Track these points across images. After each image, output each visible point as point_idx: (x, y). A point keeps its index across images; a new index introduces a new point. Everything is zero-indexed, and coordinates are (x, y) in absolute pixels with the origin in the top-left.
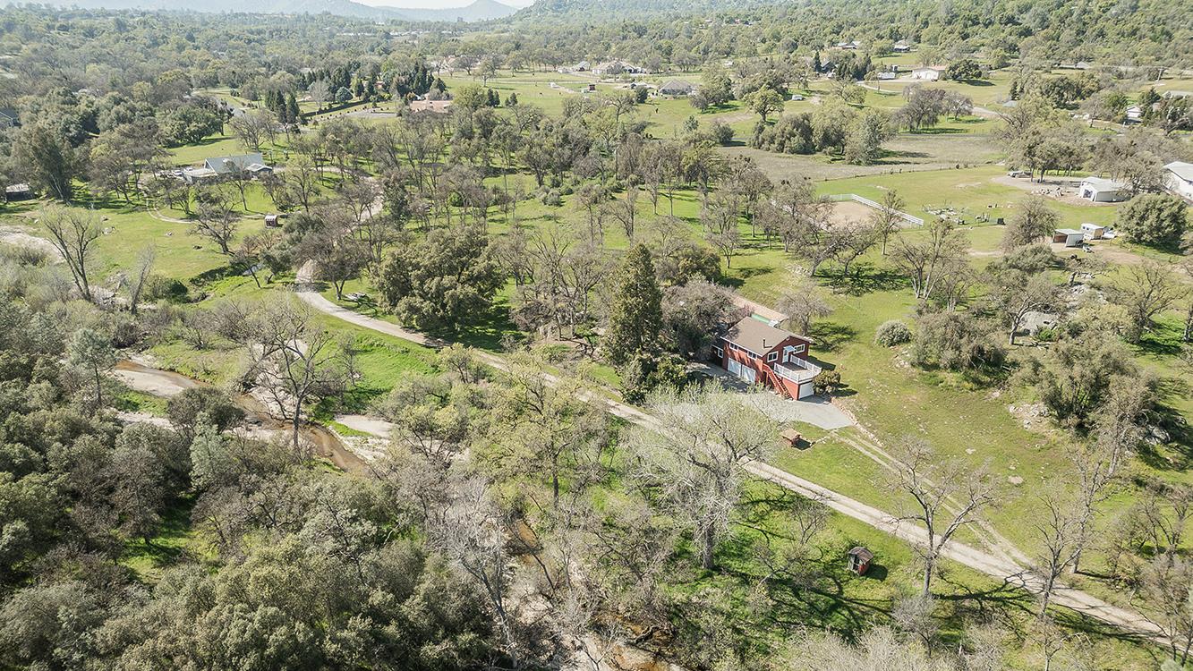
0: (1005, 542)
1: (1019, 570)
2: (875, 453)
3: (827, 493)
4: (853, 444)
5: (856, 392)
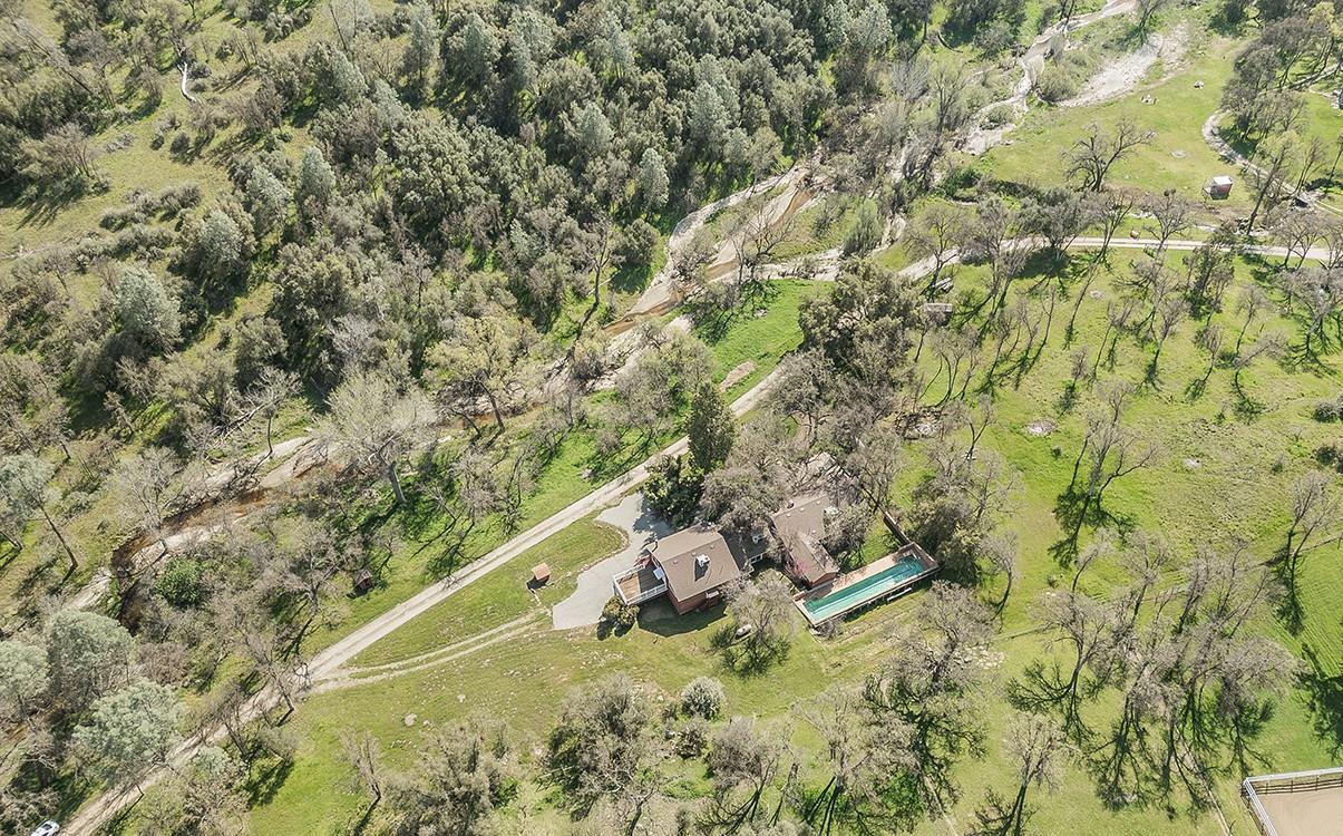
0: (349, 684)
1: (313, 678)
2: (501, 632)
3: (459, 586)
4: (523, 620)
5: (600, 639)
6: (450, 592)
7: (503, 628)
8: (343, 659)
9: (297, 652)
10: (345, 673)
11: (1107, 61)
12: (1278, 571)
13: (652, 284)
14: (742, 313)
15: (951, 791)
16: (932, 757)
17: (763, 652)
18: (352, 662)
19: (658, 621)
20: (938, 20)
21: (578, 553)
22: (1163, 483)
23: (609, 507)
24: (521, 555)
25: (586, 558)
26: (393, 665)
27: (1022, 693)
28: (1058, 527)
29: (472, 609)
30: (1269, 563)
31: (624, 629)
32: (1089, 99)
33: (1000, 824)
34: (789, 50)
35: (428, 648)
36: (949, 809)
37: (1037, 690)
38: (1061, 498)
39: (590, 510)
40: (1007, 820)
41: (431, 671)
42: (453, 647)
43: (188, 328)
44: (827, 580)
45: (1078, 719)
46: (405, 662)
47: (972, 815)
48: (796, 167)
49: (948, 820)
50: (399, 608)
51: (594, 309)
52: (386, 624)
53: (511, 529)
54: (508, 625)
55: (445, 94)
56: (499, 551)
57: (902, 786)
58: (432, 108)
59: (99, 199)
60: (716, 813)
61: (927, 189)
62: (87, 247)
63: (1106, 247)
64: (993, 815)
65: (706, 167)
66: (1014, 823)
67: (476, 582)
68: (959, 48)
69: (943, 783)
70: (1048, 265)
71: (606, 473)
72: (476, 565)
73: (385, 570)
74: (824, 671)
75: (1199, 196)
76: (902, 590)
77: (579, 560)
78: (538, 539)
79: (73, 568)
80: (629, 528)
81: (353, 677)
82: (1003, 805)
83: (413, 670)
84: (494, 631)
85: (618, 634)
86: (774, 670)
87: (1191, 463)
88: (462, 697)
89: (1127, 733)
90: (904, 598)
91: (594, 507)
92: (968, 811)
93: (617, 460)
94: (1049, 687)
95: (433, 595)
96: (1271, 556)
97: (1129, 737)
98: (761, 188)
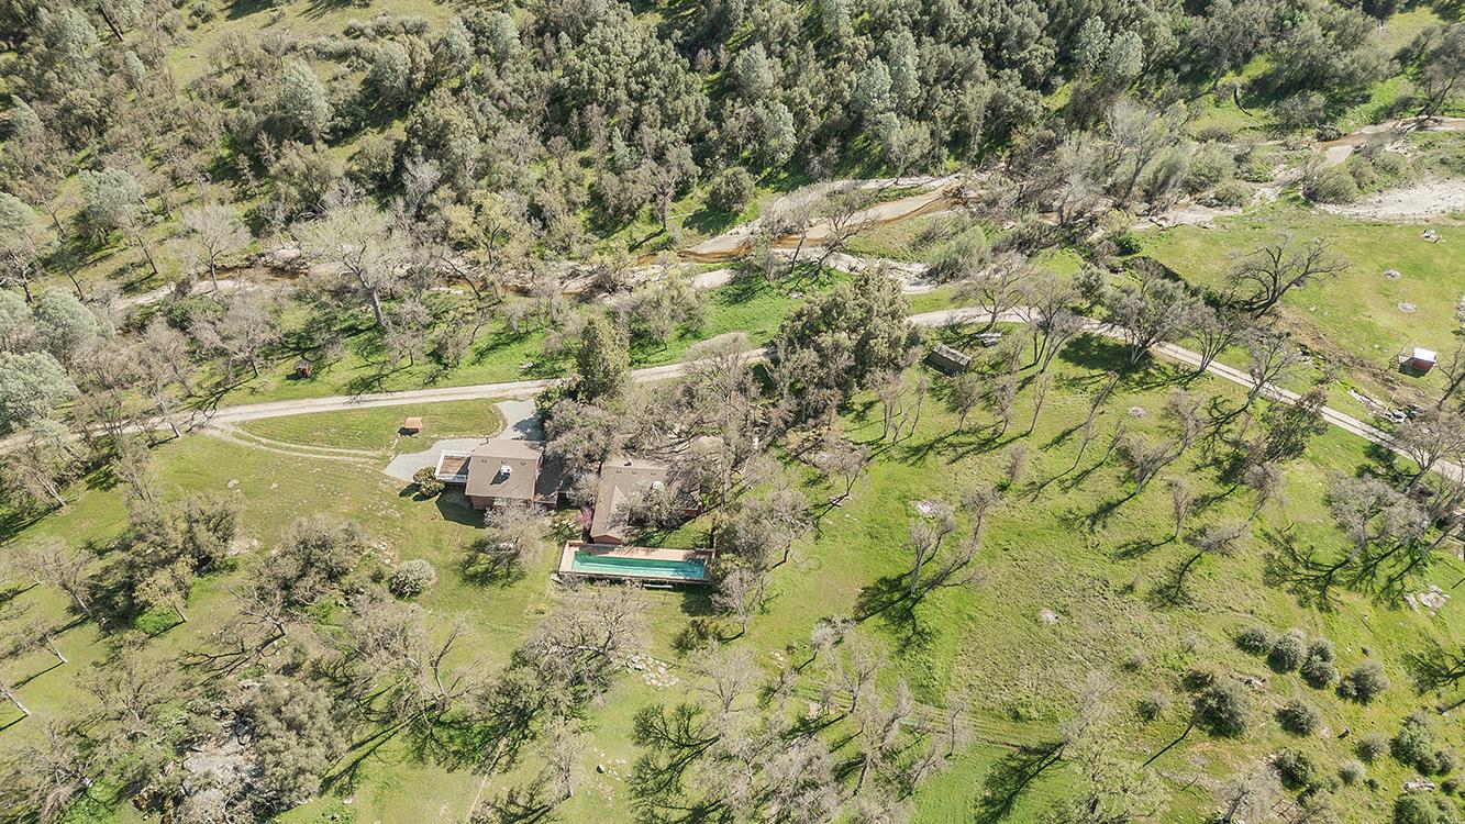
0: (227, 438)
1: (211, 422)
2: (348, 454)
3: (356, 406)
4: (370, 453)
5: (400, 495)
6: (348, 407)
7: (353, 451)
8: (239, 419)
9: (217, 399)
10: (232, 429)
11: (1429, 178)
12: (1025, 761)
13: (729, 233)
14: (780, 288)
15: (512, 760)
16: (527, 727)
17: (500, 570)
18: (243, 424)
19: (454, 504)
20: (1250, 73)
21: (457, 423)
22: (998, 619)
23: (516, 399)
24: (417, 405)
25: (459, 430)
26: (264, 440)
27: (657, 722)
28: (854, 603)
29: (347, 427)
30: (1025, 750)
31: (423, 497)
32: (1361, 211)
33: (520, 811)
34: (1024, 54)
35: (296, 440)
36: (494, 774)
37: (673, 727)
38: (884, 580)
39: (500, 395)
40: (528, 811)
41: (281, 456)
42: (311, 448)
43: (341, 130)
44: (613, 543)
45: (679, 772)
46: (273, 442)
47: (506, 790)
48: (958, 174)
49: (484, 782)
50: (306, 401)
51: (658, 234)
52: (287, 409)
53: (432, 381)
54: (356, 451)
55: (677, 5)
56: (407, 394)
57: (480, 733)
58: (657, 14)
59: (359, 11)
60: (335, 668)
61: (1074, 242)
62: (319, 44)
63: (1202, 370)
64: (521, 801)
65: (865, 144)
66: (531, 818)
67: (369, 409)
68: (1252, 111)
69: (513, 752)
70: (1119, 363)
71: (540, 372)
72: (384, 396)
73: (327, 369)
74: (526, 611)
75: (1384, 362)
76: (665, 583)
77: (452, 429)
78: (442, 399)
79: (153, 274)
80: (512, 422)
81: (234, 434)
82: (537, 799)
83: (272, 450)
84: (345, 451)
85: (416, 499)
86: (492, 590)
87: (1049, 616)
88: (275, 485)
89: (713, 811)
90: (660, 592)
91: (504, 394)
92: (507, 784)
93: (556, 366)
94: (686, 731)
95: (337, 403)
96: (1033, 744)
97: (710, 815)
98: (905, 182)
